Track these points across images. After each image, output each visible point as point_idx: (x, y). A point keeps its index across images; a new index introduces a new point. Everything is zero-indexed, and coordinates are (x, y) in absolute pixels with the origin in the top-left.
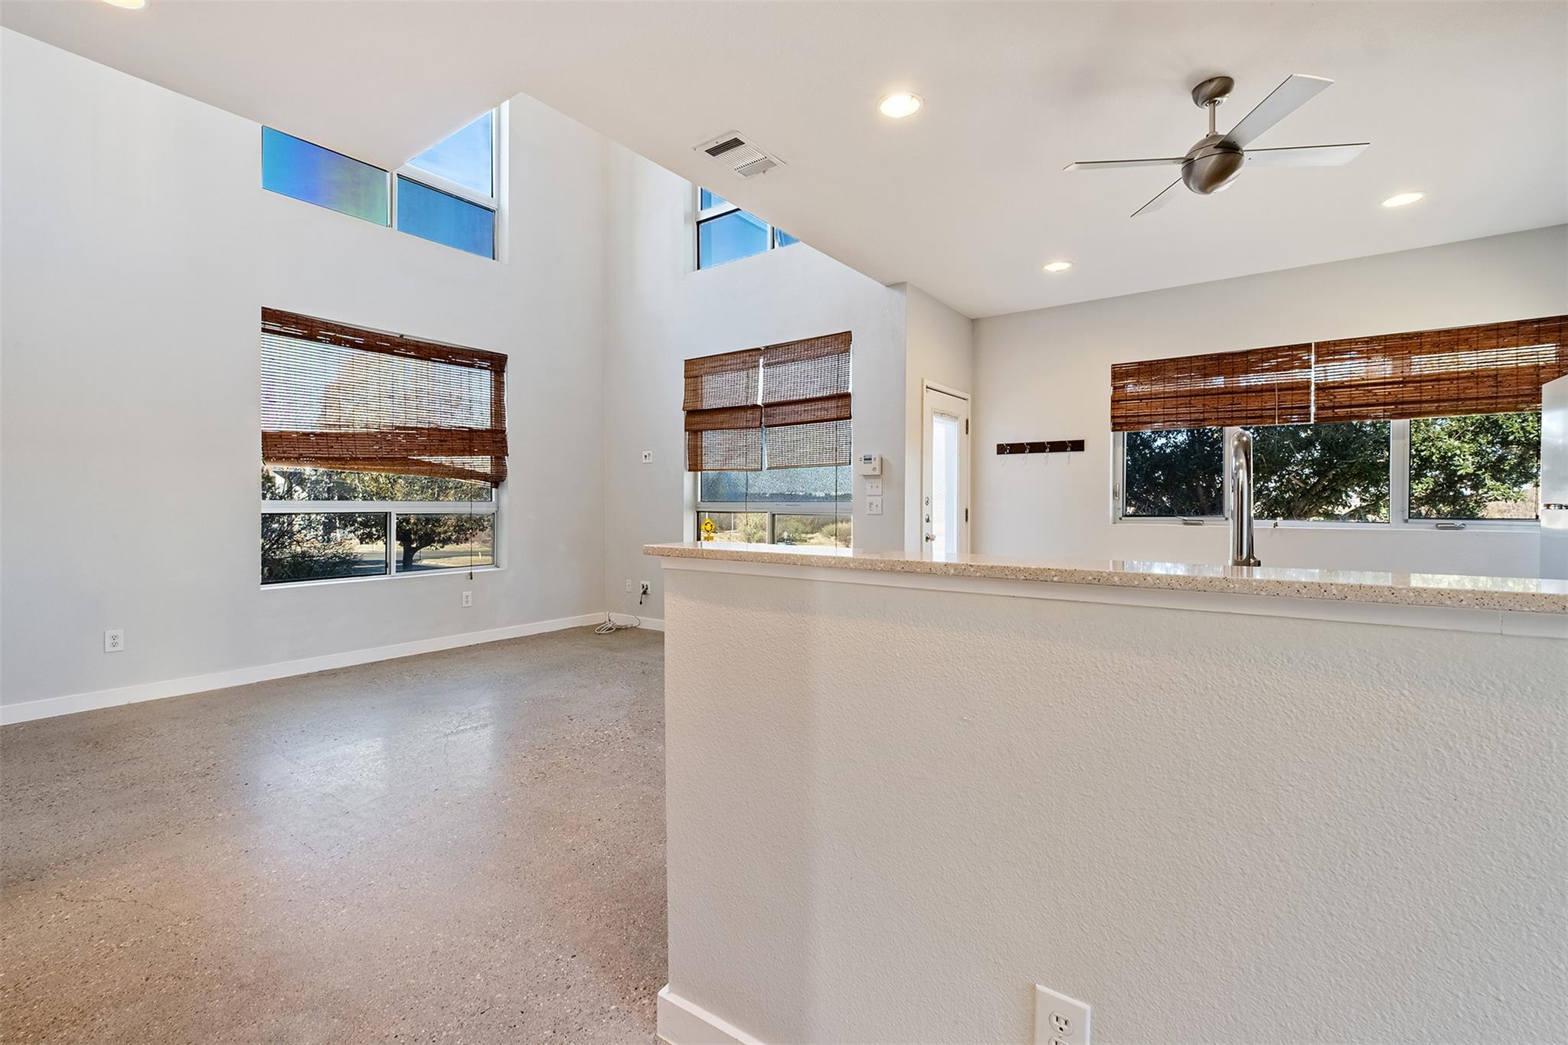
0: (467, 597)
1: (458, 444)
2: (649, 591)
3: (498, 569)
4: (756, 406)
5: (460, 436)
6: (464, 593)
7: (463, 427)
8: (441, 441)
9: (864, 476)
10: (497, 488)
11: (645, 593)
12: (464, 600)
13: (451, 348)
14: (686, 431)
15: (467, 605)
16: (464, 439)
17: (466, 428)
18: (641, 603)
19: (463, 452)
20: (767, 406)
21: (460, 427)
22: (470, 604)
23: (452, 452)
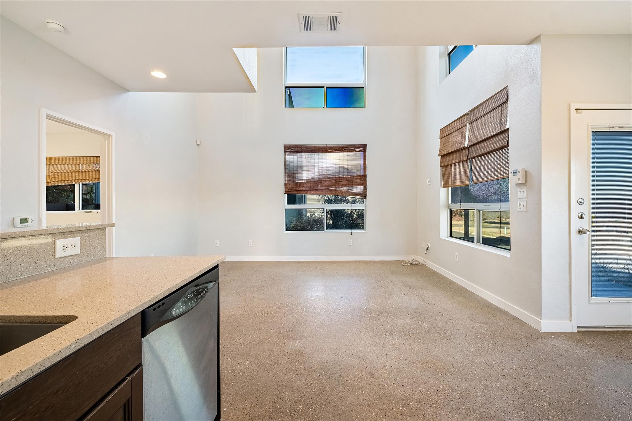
0: (350, 242)
1: (346, 182)
2: (429, 248)
3: (366, 232)
4: (465, 148)
5: (347, 179)
6: (349, 240)
7: (348, 176)
8: (340, 182)
9: (516, 184)
10: (365, 199)
11: (427, 249)
12: (349, 243)
13: (344, 146)
14: (441, 166)
15: (350, 245)
16: (348, 180)
17: (349, 176)
18: (426, 254)
19: (348, 185)
20: (471, 146)
21: (347, 176)
22: (351, 245)
23: (344, 185)
